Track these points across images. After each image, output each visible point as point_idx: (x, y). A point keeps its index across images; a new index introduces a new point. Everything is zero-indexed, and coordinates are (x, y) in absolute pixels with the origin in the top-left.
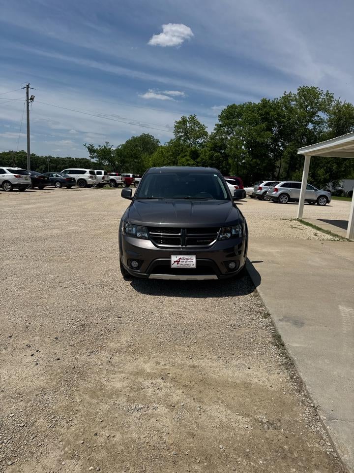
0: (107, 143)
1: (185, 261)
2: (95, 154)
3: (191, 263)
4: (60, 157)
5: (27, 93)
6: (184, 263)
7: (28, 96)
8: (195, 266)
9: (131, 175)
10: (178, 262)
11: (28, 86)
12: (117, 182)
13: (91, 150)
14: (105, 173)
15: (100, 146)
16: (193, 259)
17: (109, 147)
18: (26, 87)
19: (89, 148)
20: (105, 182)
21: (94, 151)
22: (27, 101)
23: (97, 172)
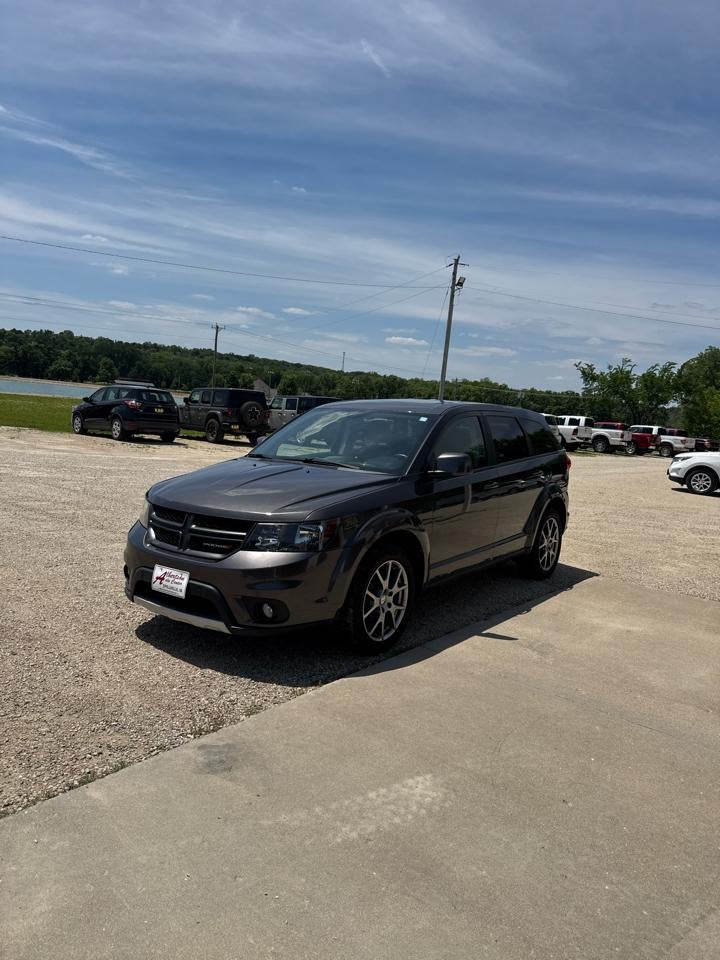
0: (625, 361)
1: (171, 579)
2: (596, 384)
3: (179, 587)
4: (553, 391)
5: (455, 274)
6: (169, 584)
7: (454, 279)
8: (182, 595)
9: (655, 429)
10: (161, 579)
11: (457, 261)
12: (611, 443)
13: (588, 375)
14: (589, 423)
15: (610, 367)
16: (183, 579)
17: (629, 368)
18: (453, 262)
19: (583, 373)
20: (578, 440)
21: (594, 378)
22: (453, 288)
23: (571, 420)
